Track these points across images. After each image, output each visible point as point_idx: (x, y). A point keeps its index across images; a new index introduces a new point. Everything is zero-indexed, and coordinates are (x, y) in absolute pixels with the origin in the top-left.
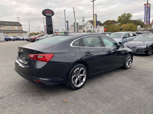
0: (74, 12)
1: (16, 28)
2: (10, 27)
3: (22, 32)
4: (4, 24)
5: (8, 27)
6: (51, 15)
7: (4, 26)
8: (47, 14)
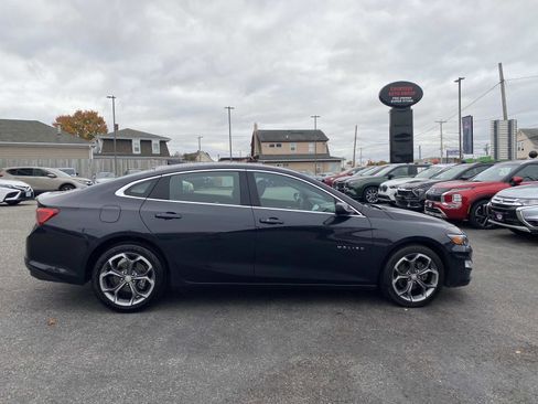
0: (502, 81)
1: (311, 148)
2: (295, 145)
3: (326, 159)
4: (282, 138)
5: (291, 145)
6: (409, 99)
7: (283, 144)
8: (396, 100)
